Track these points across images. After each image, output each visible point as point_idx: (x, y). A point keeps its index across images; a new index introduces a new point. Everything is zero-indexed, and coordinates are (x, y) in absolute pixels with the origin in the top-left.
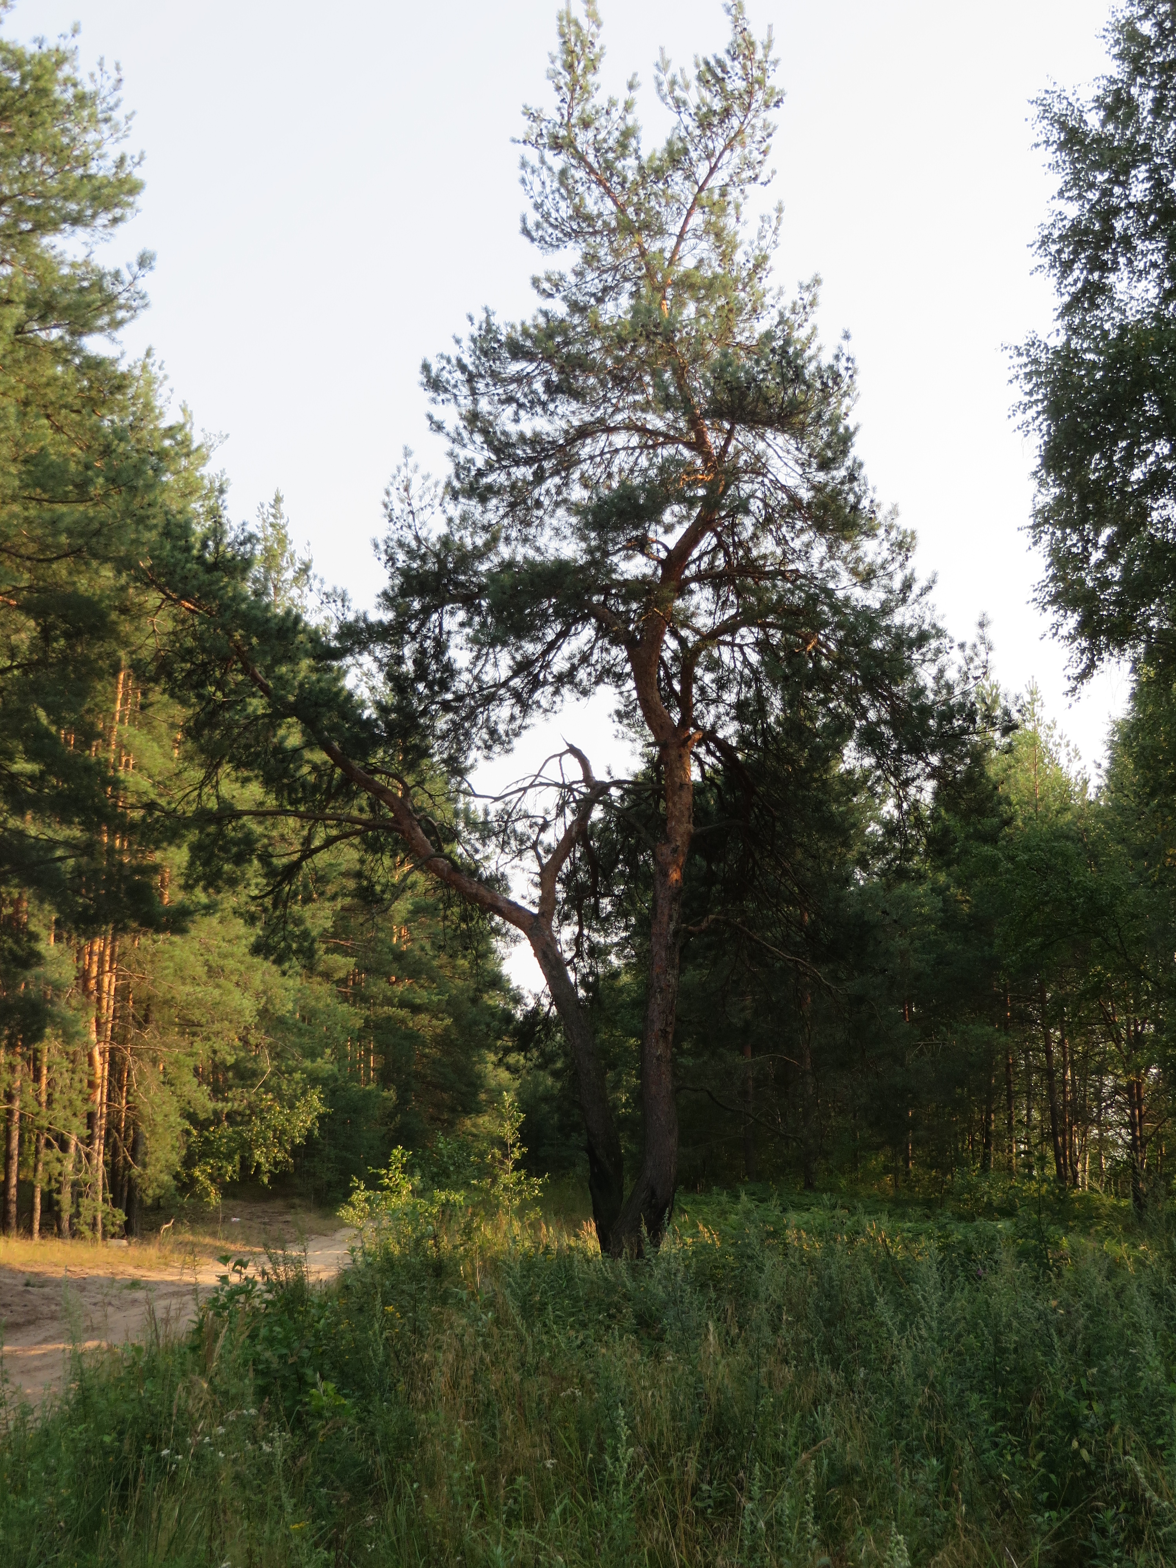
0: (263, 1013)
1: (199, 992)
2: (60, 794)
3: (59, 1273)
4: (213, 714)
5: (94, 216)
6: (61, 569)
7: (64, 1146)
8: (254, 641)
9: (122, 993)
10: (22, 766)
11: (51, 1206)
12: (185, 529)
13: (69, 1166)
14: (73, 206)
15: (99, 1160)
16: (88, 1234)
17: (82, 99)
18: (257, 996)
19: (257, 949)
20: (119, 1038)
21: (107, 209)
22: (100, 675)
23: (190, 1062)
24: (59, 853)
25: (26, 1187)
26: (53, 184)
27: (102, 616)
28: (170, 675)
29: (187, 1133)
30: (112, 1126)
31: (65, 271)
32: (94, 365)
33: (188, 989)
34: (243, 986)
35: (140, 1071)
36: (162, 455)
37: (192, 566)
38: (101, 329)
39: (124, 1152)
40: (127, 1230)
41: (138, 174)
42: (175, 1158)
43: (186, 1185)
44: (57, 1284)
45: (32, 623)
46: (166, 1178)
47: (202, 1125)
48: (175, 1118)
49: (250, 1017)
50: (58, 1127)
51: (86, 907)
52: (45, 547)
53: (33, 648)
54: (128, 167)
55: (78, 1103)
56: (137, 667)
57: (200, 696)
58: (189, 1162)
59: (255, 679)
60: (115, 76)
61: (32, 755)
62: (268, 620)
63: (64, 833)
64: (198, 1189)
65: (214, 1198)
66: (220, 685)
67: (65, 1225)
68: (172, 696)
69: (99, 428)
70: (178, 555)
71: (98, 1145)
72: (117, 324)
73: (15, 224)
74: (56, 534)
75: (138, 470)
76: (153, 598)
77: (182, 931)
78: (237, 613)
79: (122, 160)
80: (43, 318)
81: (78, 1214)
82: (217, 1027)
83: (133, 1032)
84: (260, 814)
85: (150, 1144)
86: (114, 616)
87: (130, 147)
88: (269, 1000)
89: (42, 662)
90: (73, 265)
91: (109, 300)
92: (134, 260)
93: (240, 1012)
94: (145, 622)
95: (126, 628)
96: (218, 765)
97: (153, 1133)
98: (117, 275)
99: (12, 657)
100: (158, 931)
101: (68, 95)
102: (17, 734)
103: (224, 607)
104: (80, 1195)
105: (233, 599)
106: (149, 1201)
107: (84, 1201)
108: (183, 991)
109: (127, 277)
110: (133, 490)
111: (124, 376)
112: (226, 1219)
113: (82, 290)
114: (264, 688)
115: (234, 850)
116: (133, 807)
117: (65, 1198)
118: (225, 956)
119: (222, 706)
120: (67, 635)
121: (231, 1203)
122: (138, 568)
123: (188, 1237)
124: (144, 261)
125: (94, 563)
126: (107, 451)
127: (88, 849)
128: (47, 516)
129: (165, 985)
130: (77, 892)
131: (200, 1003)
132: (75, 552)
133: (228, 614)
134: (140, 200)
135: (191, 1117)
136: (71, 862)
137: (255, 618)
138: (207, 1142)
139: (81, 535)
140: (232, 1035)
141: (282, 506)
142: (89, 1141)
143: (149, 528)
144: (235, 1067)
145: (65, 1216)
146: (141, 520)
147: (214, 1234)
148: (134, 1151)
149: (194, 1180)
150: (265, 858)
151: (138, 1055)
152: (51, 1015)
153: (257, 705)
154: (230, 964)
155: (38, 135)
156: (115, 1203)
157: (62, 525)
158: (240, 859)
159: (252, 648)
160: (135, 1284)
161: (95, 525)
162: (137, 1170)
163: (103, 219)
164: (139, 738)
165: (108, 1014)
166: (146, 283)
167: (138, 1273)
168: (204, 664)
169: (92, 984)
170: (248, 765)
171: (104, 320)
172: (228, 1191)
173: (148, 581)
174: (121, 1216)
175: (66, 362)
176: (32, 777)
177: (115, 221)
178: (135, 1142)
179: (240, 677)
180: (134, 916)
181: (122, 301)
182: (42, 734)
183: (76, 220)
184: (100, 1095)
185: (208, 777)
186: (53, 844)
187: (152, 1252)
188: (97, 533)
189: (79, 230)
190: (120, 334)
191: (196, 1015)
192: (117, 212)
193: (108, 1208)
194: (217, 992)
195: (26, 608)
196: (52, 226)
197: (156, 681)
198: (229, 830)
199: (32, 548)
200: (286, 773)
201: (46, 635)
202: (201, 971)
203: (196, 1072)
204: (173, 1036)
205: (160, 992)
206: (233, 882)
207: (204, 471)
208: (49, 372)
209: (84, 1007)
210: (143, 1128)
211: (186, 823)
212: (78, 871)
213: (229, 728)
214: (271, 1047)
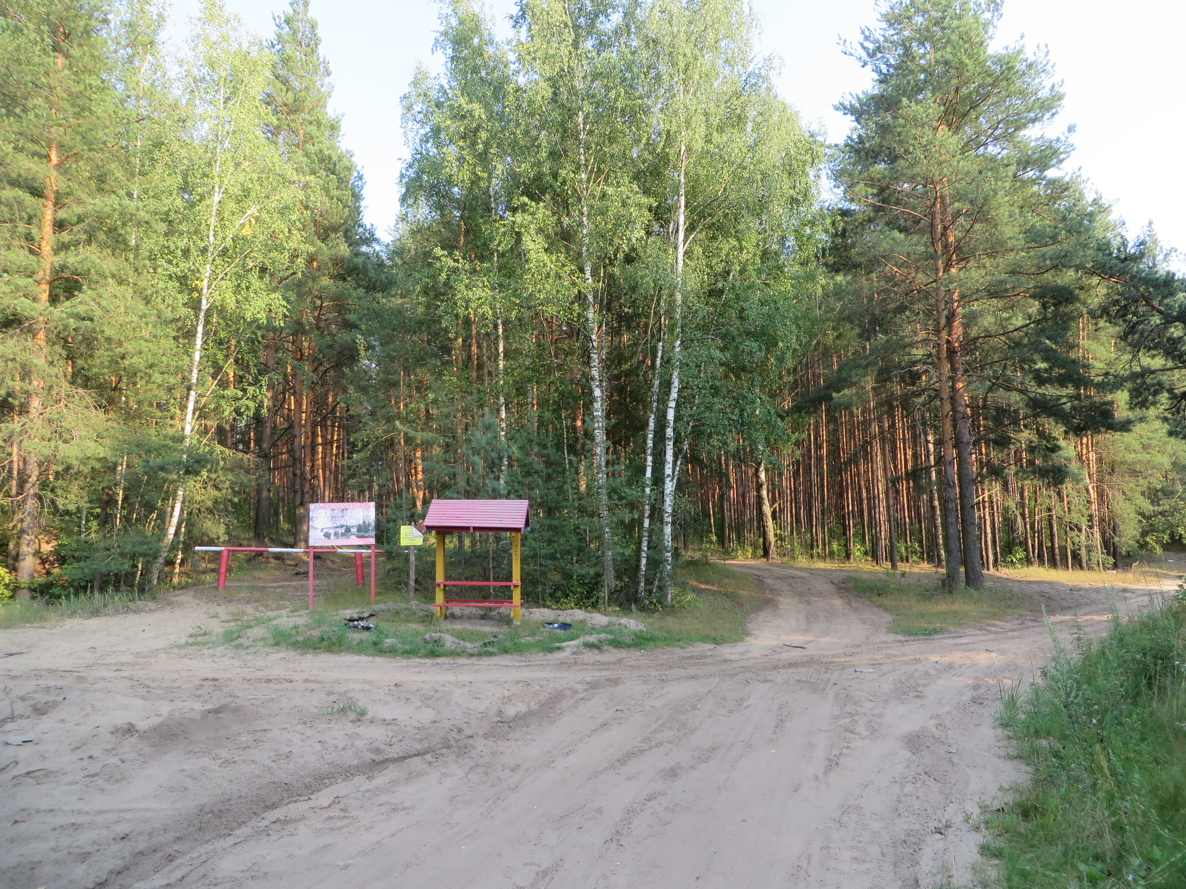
0: (1174, 464)
1: (1139, 457)
2: (1060, 375)
3: (1086, 585)
4: (1133, 327)
5: (1043, 116)
6: (1048, 276)
7: (1080, 530)
8: (1151, 289)
9: (1100, 460)
10: (1042, 365)
11: (1076, 556)
12: (1108, 244)
13: (1083, 538)
14: (1032, 115)
15: (1098, 535)
16: (1096, 568)
17: (1030, 66)
18: (1170, 456)
19: (1170, 434)
20: (1101, 481)
21: (1048, 111)
22: (1073, 319)
23: (1139, 489)
24: (1064, 400)
25: (1063, 549)
26: (1022, 108)
27: (1071, 293)
28: (1108, 314)
29: (1140, 521)
30: (1102, 520)
31: (1033, 144)
32: (1052, 182)
33: (1133, 456)
34: (1162, 452)
35: (1113, 495)
36: (1091, 215)
37: (1114, 261)
38: (1054, 166)
39: (1109, 532)
40: (1115, 566)
41: (1062, 90)
42: (1137, 534)
43: (1143, 546)
44: (1086, 590)
45: (1037, 303)
46: (1132, 542)
47: (1148, 518)
48: (1133, 515)
49: (1167, 465)
50: (1075, 521)
51: (1079, 424)
52: (1039, 268)
53: (1039, 313)
54: (1057, 88)
55: (1084, 510)
56: (1091, 313)
57: (1125, 321)
58: (1144, 534)
59: (1153, 308)
60: (1045, 50)
61: (1045, 359)
62: (1157, 279)
63: (1065, 392)
64: (1149, 547)
65: (1159, 551)
66: (1135, 314)
67: (1084, 564)
68: (1110, 322)
69: (1058, 210)
70: (1106, 258)
71: (1096, 529)
72: (1061, 161)
73: (1006, 130)
74: (1045, 260)
75: (1081, 224)
76: (1095, 280)
77: (1128, 430)
78: (1140, 279)
79: (1053, 86)
80: (1025, 168)
81: (1090, 560)
82: (1150, 472)
83: (1107, 477)
84: (1164, 370)
85: (1122, 528)
86: (1077, 291)
87: (1056, 79)
88: (1177, 458)
89: (1045, 319)
90: (1037, 140)
91: (1055, 152)
92: (1065, 129)
93: (1162, 465)
94: (1093, 293)
95: (1082, 295)
96: (1138, 351)
97: (1123, 523)
98: (1058, 140)
99: (1030, 319)
100: (1116, 431)
101: (1023, 67)
102: (1036, 351)
103: (1133, 278)
104: (1090, 551)
105: (1138, 272)
106: (1124, 553)
107: (1093, 554)
108: (1130, 457)
109: (1063, 139)
110: (1079, 233)
111: (1068, 183)
112: (1166, 560)
113: (1042, 151)
114: (1160, 312)
115: (1152, 389)
116: (1098, 375)
117: (1083, 553)
118: (1151, 439)
119: (1138, 323)
120: (1054, 305)
121: (1167, 553)
122: (1086, 268)
123: (1148, 569)
124: (1071, 129)
125: (1065, 270)
126: (1064, 219)
127: (1078, 397)
128: (1039, 254)
129: (1121, 455)
130: (1074, 418)
131: (1140, 462)
132: (1056, 267)
133: (1136, 280)
134: (1063, 102)
135: (1142, 514)
136: (1069, 404)
137: (1151, 279)
138: (1151, 525)
139: (1057, 258)
140: (1159, 475)
141: (1153, 226)
142: (1091, 527)
143: (1089, 248)
144: (1162, 490)
145: (1084, 561)
146: (1085, 246)
147: (1161, 568)
148: (1114, 530)
149: (1147, 543)
150: (1170, 391)
151: (1112, 488)
152: (1068, 473)
153: (1156, 320)
154: (1154, 442)
155: (1012, 88)
156: (1108, 554)
157: (1047, 256)
158: (1156, 393)
159: (1150, 293)
160: (1125, 590)
161: (1062, 254)
162: (1116, 539)
163: (1048, 115)
164: (1092, 345)
165: (1094, 470)
166: (1073, 139)
167: (1125, 585)
168: (1125, 306)
169: (1084, 458)
170: (1155, 348)
171: (1055, 160)
172: (1166, 547)
173: (1092, 273)
174: (1111, 560)
175: (1039, 184)
176: (1046, 370)
177: (1053, 115)
178: (1114, 527)
179: (1145, 309)
180: (1103, 425)
181: (1062, 150)
182: (1048, 350)
183: (1034, 121)
184: (1094, 507)
185: (1134, 356)
186: (1059, 398)
187: (1130, 576)
188: (1065, 256)
189: (1036, 124)
190: (1062, 166)
191: (1138, 468)
192: (1054, 110)
193: (1105, 556)
194: (1148, 456)
195: (1034, 296)
196: (1025, 126)
197: (1101, 317)
198: (1148, 381)
199: (1033, 270)
200: (1176, 349)
201: (1044, 306)
202: (1139, 447)
203: (1143, 494)
204: (1127, 478)
205: (1119, 458)
206: (1154, 404)
207: (1110, 218)
208: (1031, 191)
209: (1082, 468)
210: (1117, 520)
211: (1124, 379)
212: (1074, 408)
213: (1142, 333)
214: (1180, 480)
